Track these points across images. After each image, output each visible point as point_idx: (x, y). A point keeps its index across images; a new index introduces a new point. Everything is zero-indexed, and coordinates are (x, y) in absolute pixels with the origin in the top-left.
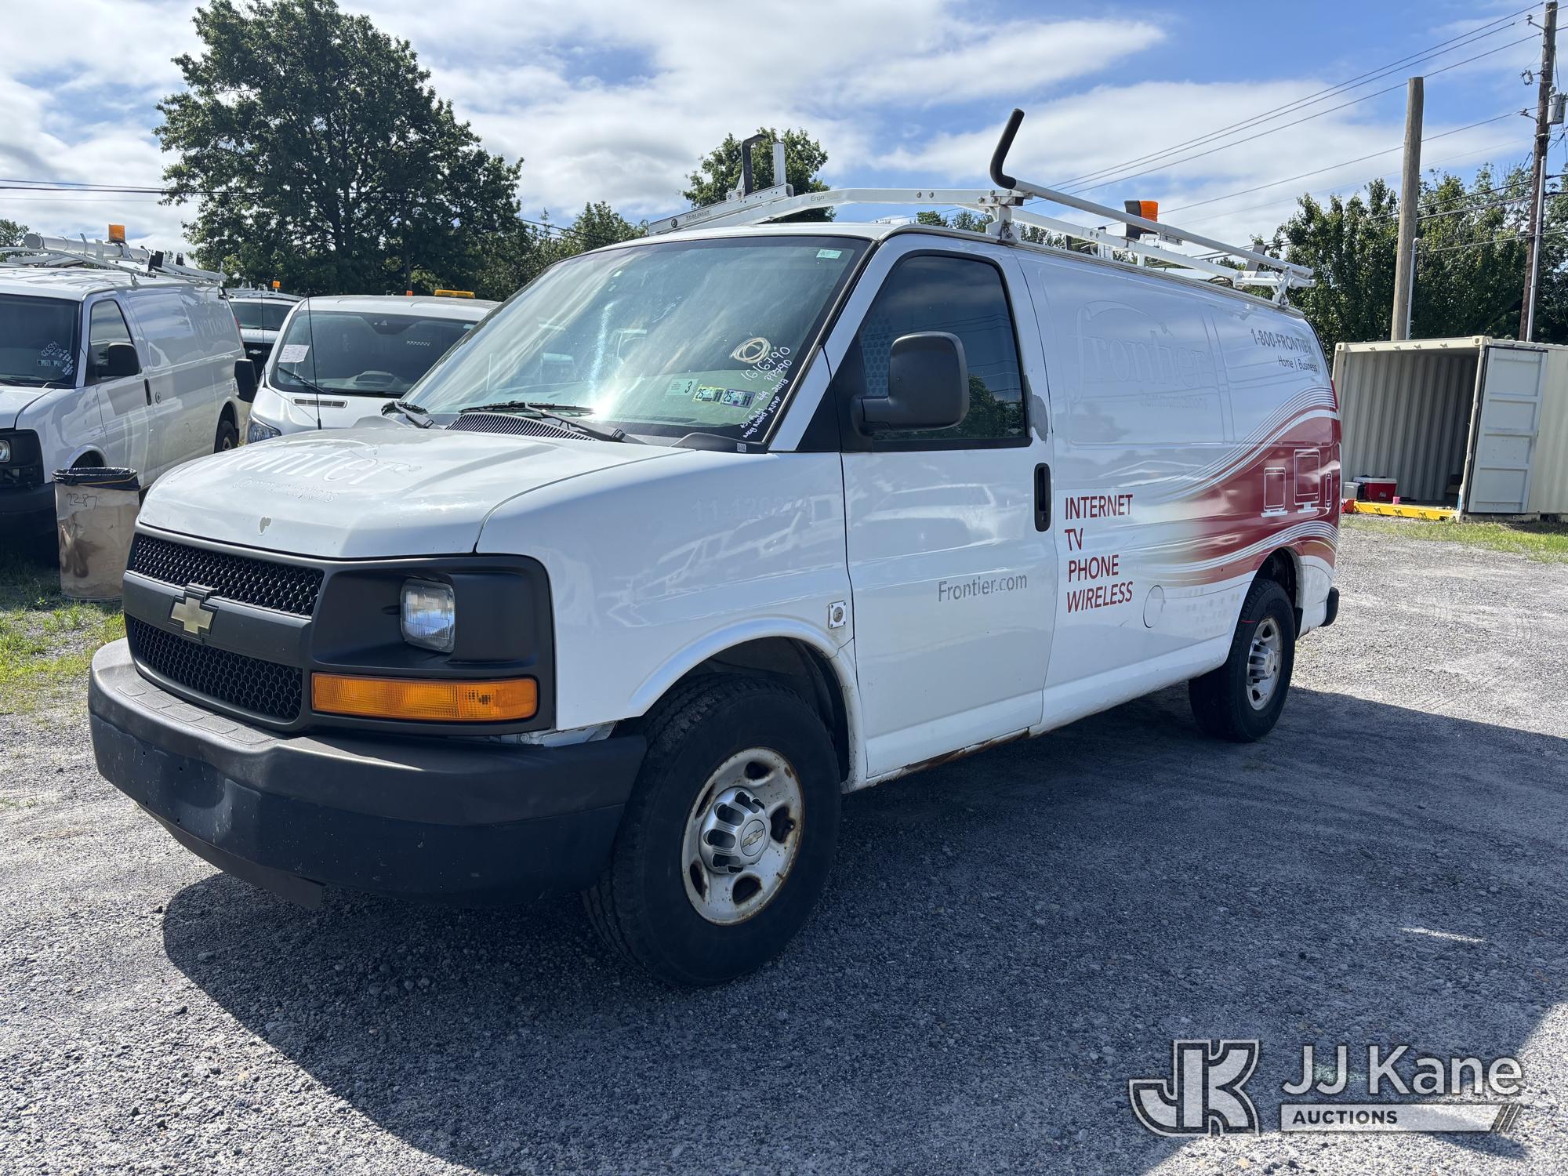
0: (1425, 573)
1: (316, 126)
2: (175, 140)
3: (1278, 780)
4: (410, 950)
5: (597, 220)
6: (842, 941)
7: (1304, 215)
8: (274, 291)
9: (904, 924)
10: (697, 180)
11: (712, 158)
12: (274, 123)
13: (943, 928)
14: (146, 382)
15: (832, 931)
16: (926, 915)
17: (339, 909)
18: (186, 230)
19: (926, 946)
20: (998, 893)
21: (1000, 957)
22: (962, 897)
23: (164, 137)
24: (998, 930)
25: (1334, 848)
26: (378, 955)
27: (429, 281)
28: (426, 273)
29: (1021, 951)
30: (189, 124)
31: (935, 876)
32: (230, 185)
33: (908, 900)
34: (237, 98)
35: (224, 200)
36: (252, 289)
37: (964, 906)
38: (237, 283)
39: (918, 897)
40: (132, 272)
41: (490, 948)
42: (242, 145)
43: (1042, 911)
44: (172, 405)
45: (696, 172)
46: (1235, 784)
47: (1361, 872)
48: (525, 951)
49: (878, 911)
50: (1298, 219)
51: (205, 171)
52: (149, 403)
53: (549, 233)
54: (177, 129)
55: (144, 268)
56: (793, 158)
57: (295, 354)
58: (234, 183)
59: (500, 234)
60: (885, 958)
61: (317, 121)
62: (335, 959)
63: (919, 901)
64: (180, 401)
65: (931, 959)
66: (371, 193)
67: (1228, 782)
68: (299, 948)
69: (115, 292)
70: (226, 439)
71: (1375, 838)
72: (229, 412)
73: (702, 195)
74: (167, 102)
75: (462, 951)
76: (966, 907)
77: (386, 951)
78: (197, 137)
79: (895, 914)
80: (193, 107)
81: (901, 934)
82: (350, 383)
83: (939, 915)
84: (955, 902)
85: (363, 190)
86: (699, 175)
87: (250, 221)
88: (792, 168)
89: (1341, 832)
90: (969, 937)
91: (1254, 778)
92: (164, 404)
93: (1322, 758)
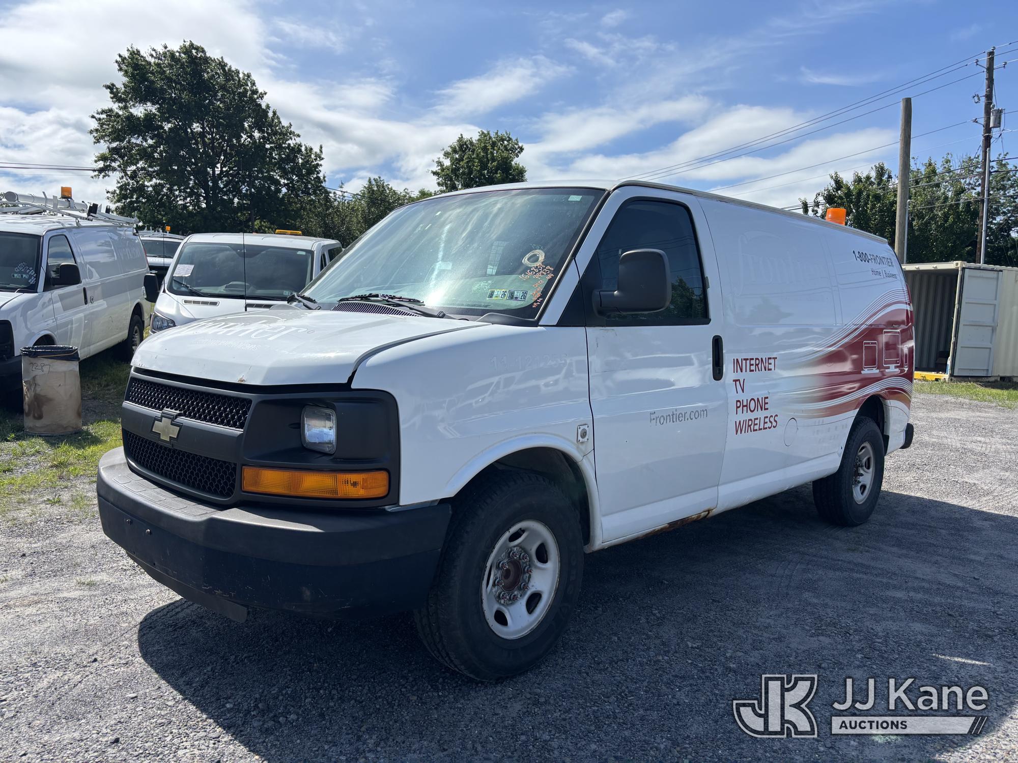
0: (934, 415)
1: (194, 129)
2: (102, 137)
3: (873, 559)
4: (280, 690)
5: (375, 189)
6: (593, 682)
7: (834, 186)
8: (166, 232)
9: (635, 668)
10: (440, 163)
11: (449, 150)
12: (167, 126)
13: (664, 672)
14: (84, 289)
15: (585, 675)
16: (650, 661)
17: (226, 660)
18: (109, 195)
19: (653, 685)
20: (698, 644)
21: (709, 694)
22: (673, 647)
23: (96, 135)
24: (703, 672)
25: (925, 609)
26: (257, 696)
27: (266, 227)
28: (265, 222)
29: (722, 688)
30: (113, 126)
31: (651, 631)
32: (138, 165)
33: (634, 650)
34: (143, 111)
35: (134, 176)
36: (152, 231)
37: (675, 654)
38: (142, 228)
39: (641, 647)
40: (76, 217)
41: (339, 689)
42: (146, 141)
43: (731, 657)
44: (99, 305)
45: (439, 158)
46: (845, 561)
47: (949, 627)
48: (365, 691)
49: (615, 659)
50: (830, 188)
51: (122, 157)
52: (86, 303)
53: (344, 197)
54: (104, 130)
55: (85, 215)
56: (502, 150)
57: (185, 271)
58: (141, 164)
59: (313, 197)
60: (626, 695)
61: (195, 125)
62: (226, 699)
63: (643, 651)
64: (105, 302)
65: (659, 696)
66: (230, 171)
67: (839, 560)
68: (199, 690)
69: (65, 230)
70: (136, 327)
71: (952, 601)
72: (138, 309)
73: (443, 173)
74: (98, 113)
75: (319, 692)
76: (677, 655)
77: (263, 692)
78: (117, 136)
79: (628, 661)
80: (115, 116)
81: (634, 676)
82: (222, 290)
83: (659, 661)
84: (668, 652)
85: (224, 169)
86: (441, 160)
87: (150, 189)
88: (501, 156)
89: (926, 597)
90: (683, 678)
91: (857, 558)
92: (95, 304)
93: (899, 543)
